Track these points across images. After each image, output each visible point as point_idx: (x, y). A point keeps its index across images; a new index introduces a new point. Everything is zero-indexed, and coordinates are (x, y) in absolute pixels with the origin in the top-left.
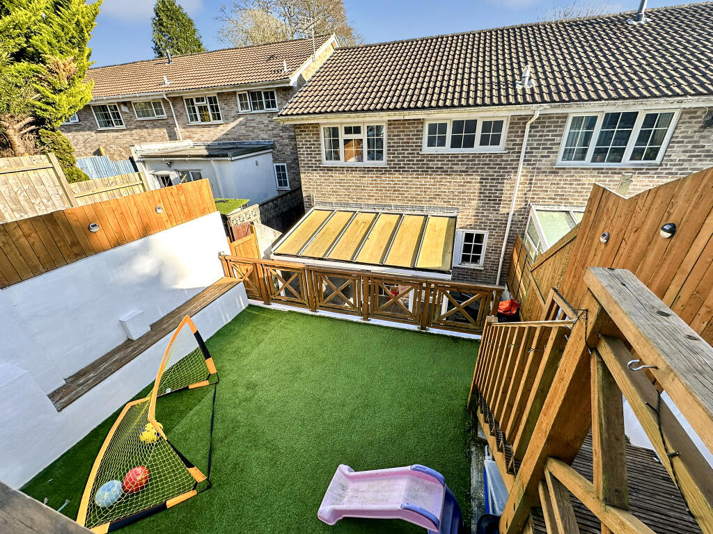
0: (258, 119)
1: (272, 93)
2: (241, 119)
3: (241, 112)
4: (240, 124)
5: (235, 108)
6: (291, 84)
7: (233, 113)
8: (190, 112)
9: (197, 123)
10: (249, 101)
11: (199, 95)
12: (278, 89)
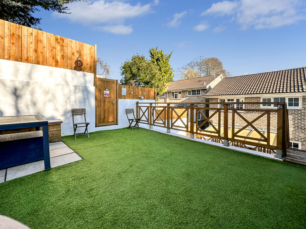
0: (193, 98)
1: (199, 91)
2: (188, 98)
3: (188, 96)
4: (187, 99)
5: (186, 95)
6: (206, 88)
7: (185, 96)
8: (172, 96)
9: (173, 99)
10: (191, 93)
11: (176, 91)
12: (201, 89)
